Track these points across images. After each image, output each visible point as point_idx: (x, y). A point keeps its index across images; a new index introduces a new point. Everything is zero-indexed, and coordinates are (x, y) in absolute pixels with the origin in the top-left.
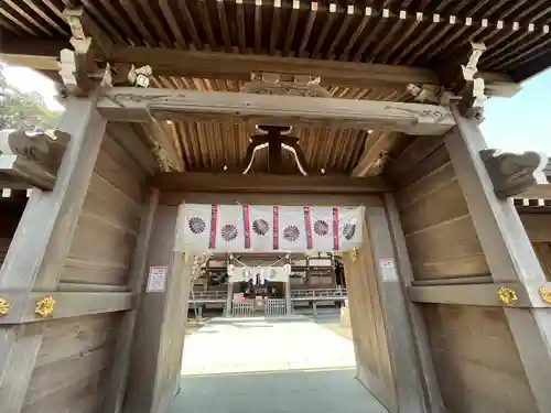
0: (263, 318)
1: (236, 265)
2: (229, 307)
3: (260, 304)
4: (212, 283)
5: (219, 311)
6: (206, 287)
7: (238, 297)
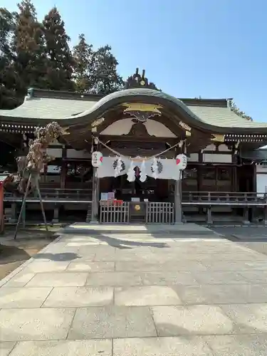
0: (143, 228)
1: (106, 153)
2: (95, 210)
3: (138, 207)
4: (71, 180)
5: (81, 215)
6: (63, 184)
7: (107, 197)
